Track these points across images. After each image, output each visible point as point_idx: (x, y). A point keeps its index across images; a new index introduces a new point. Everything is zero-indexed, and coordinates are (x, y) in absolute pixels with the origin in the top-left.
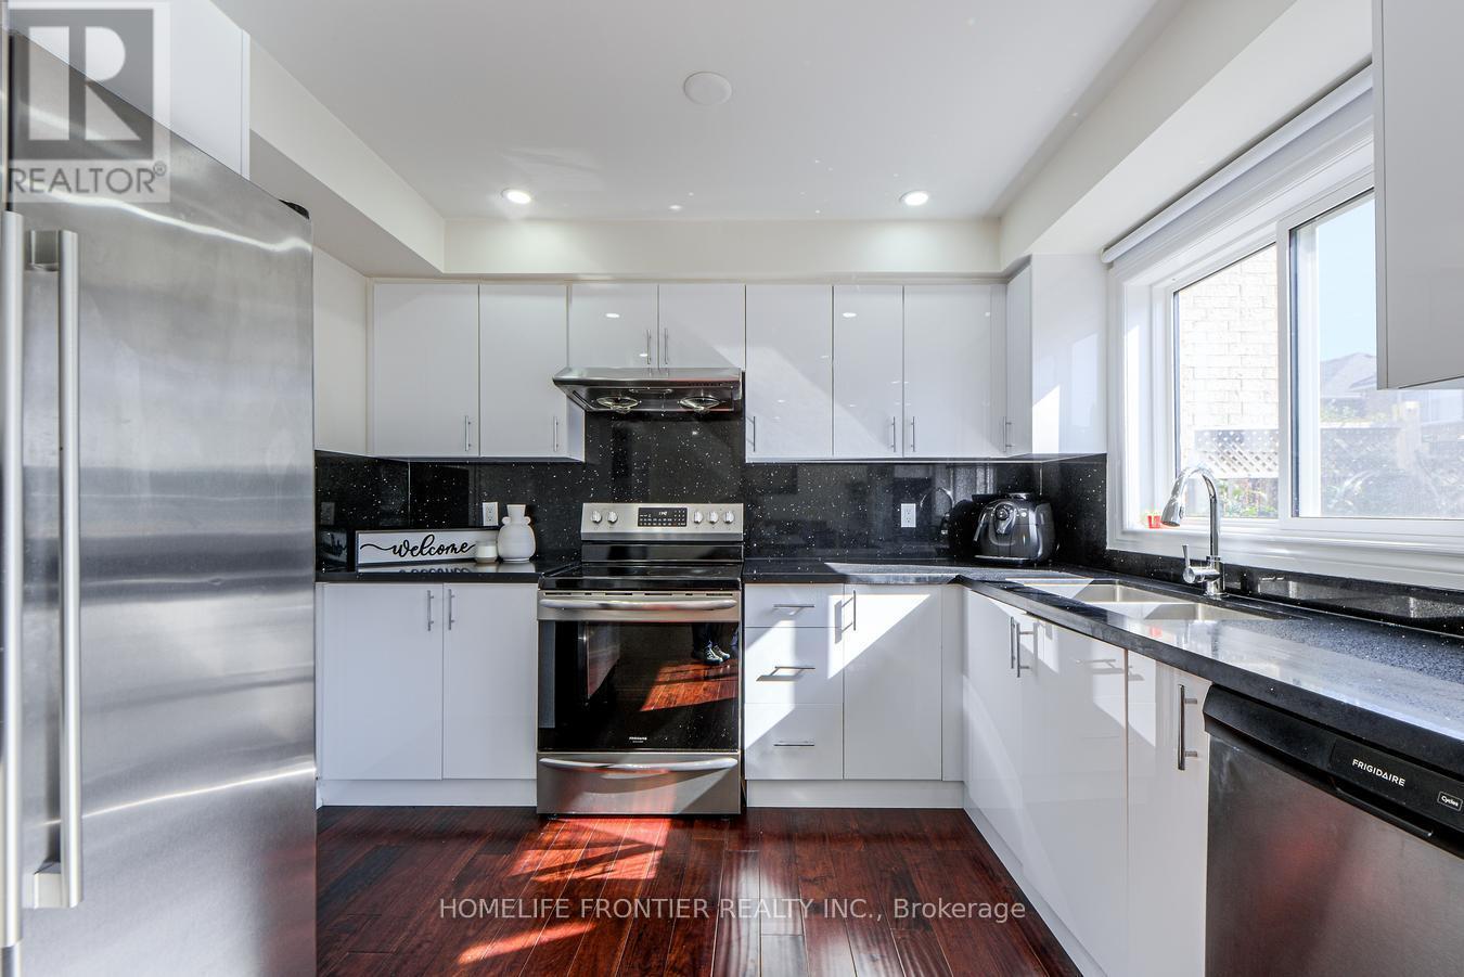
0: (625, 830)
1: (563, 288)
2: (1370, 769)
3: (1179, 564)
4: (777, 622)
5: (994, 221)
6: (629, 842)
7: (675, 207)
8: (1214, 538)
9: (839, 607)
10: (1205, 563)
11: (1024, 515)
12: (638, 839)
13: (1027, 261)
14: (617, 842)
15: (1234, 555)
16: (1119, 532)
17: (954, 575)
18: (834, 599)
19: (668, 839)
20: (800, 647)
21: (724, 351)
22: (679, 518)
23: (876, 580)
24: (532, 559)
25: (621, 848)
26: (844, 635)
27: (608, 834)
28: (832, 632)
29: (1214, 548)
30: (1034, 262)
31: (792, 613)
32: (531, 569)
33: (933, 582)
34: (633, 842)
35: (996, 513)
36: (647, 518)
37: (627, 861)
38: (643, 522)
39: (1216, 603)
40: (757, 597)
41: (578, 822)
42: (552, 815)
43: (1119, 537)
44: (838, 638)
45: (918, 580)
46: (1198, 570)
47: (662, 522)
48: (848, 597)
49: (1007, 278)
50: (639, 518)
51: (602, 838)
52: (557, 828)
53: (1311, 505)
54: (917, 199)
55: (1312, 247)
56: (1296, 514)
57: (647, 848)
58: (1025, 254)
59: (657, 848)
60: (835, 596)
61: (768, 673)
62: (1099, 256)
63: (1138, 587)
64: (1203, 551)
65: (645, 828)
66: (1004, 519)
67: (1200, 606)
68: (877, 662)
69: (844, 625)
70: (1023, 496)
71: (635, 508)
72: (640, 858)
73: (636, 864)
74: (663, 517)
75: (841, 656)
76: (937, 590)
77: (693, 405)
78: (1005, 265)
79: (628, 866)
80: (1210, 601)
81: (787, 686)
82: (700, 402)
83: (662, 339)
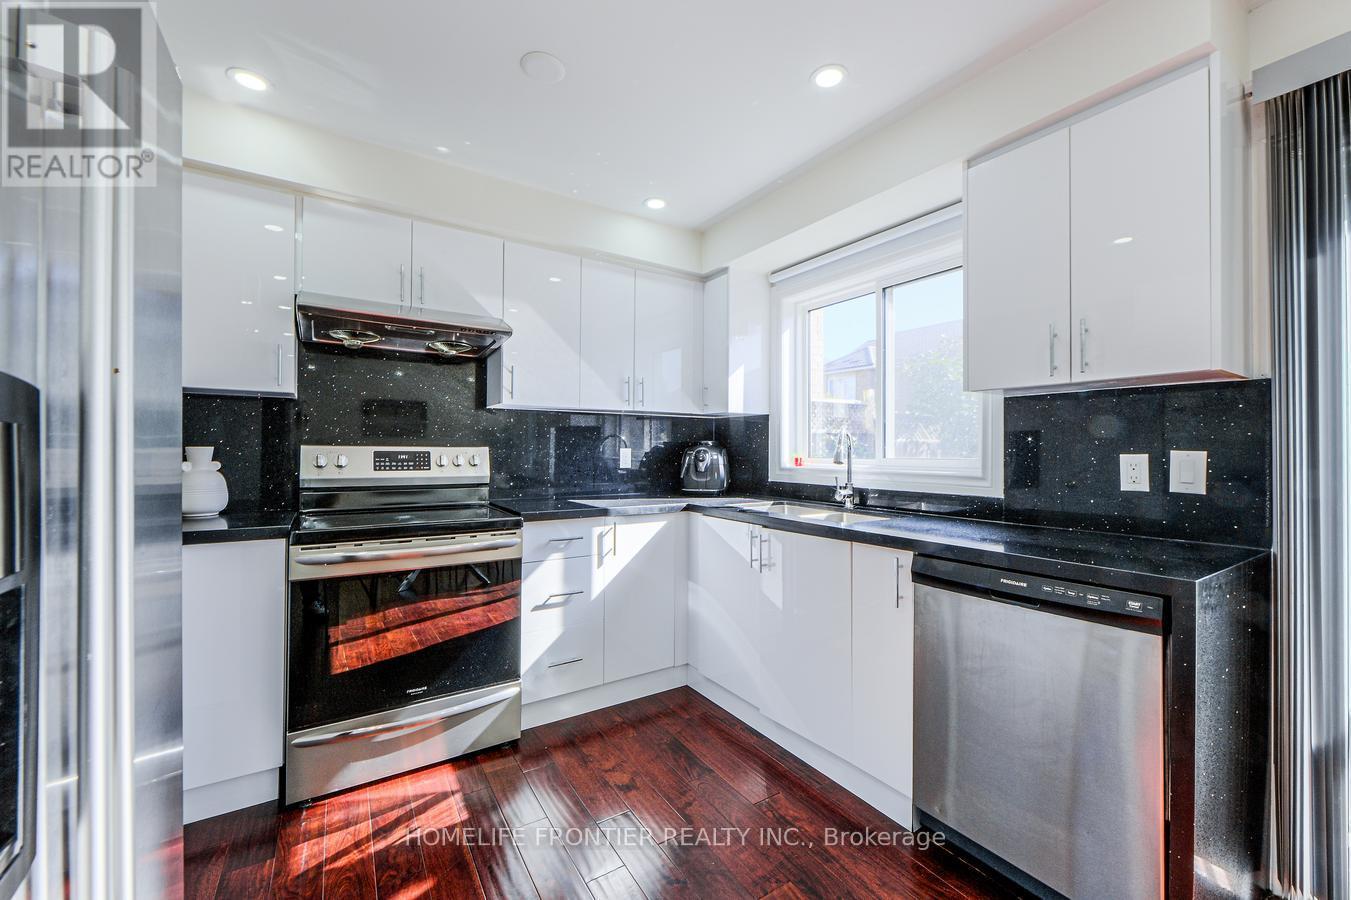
0: (408, 788)
1: (291, 198)
2: (1009, 582)
3: (832, 490)
4: (549, 554)
5: (700, 234)
6: (417, 798)
7: (443, 149)
8: (849, 472)
9: (601, 537)
10: (845, 488)
11: (715, 457)
12: (426, 791)
13: (725, 270)
14: (405, 802)
15: (859, 482)
16: (777, 468)
17: (684, 505)
18: (597, 531)
19: (460, 781)
20: (568, 575)
21: (481, 300)
22: (422, 461)
23: (631, 512)
24: (222, 514)
25: (413, 805)
26: (605, 560)
27: (390, 798)
28: (595, 559)
29: (849, 479)
30: (731, 271)
31: (562, 546)
32: (222, 525)
33: (671, 510)
34: (424, 796)
35: (696, 456)
36: (385, 462)
37: (431, 813)
38: (380, 466)
39: (851, 511)
40: (532, 534)
41: (342, 799)
42: (307, 801)
43: (778, 472)
44: (600, 563)
45: (661, 510)
46: (843, 492)
47: (403, 466)
48: (607, 528)
49: (705, 279)
50: (375, 462)
51: (385, 804)
52: (319, 812)
53: (891, 453)
54: (656, 204)
55: (891, 301)
56: (885, 457)
57: (445, 796)
58: (724, 266)
59: (457, 791)
60: (597, 528)
61: (541, 604)
62: (767, 277)
63: (800, 505)
64: (842, 482)
65: (427, 779)
66: (702, 461)
67: (845, 514)
68: (631, 580)
69: (605, 551)
70: (710, 443)
71: (369, 451)
72: (443, 805)
73: (442, 813)
74: (403, 461)
75: (601, 579)
76: (672, 517)
77: (445, 349)
78: (705, 271)
79: (434, 817)
80: (847, 510)
81: (557, 611)
82: (451, 345)
83: (416, 280)
